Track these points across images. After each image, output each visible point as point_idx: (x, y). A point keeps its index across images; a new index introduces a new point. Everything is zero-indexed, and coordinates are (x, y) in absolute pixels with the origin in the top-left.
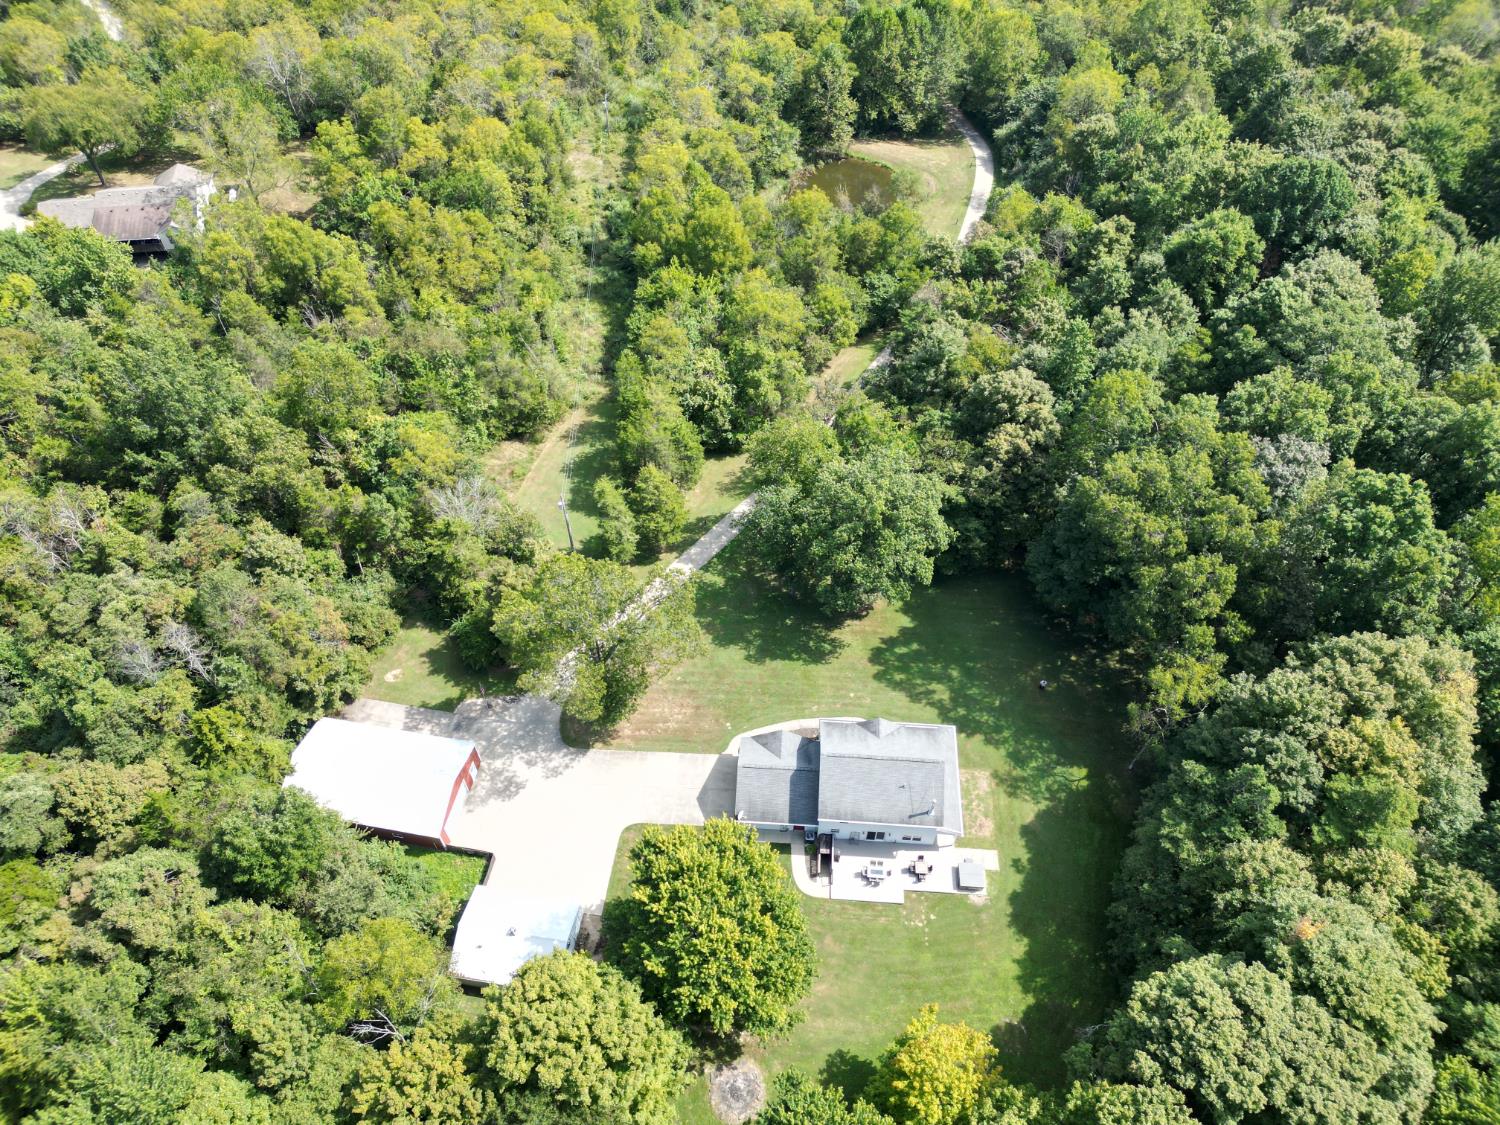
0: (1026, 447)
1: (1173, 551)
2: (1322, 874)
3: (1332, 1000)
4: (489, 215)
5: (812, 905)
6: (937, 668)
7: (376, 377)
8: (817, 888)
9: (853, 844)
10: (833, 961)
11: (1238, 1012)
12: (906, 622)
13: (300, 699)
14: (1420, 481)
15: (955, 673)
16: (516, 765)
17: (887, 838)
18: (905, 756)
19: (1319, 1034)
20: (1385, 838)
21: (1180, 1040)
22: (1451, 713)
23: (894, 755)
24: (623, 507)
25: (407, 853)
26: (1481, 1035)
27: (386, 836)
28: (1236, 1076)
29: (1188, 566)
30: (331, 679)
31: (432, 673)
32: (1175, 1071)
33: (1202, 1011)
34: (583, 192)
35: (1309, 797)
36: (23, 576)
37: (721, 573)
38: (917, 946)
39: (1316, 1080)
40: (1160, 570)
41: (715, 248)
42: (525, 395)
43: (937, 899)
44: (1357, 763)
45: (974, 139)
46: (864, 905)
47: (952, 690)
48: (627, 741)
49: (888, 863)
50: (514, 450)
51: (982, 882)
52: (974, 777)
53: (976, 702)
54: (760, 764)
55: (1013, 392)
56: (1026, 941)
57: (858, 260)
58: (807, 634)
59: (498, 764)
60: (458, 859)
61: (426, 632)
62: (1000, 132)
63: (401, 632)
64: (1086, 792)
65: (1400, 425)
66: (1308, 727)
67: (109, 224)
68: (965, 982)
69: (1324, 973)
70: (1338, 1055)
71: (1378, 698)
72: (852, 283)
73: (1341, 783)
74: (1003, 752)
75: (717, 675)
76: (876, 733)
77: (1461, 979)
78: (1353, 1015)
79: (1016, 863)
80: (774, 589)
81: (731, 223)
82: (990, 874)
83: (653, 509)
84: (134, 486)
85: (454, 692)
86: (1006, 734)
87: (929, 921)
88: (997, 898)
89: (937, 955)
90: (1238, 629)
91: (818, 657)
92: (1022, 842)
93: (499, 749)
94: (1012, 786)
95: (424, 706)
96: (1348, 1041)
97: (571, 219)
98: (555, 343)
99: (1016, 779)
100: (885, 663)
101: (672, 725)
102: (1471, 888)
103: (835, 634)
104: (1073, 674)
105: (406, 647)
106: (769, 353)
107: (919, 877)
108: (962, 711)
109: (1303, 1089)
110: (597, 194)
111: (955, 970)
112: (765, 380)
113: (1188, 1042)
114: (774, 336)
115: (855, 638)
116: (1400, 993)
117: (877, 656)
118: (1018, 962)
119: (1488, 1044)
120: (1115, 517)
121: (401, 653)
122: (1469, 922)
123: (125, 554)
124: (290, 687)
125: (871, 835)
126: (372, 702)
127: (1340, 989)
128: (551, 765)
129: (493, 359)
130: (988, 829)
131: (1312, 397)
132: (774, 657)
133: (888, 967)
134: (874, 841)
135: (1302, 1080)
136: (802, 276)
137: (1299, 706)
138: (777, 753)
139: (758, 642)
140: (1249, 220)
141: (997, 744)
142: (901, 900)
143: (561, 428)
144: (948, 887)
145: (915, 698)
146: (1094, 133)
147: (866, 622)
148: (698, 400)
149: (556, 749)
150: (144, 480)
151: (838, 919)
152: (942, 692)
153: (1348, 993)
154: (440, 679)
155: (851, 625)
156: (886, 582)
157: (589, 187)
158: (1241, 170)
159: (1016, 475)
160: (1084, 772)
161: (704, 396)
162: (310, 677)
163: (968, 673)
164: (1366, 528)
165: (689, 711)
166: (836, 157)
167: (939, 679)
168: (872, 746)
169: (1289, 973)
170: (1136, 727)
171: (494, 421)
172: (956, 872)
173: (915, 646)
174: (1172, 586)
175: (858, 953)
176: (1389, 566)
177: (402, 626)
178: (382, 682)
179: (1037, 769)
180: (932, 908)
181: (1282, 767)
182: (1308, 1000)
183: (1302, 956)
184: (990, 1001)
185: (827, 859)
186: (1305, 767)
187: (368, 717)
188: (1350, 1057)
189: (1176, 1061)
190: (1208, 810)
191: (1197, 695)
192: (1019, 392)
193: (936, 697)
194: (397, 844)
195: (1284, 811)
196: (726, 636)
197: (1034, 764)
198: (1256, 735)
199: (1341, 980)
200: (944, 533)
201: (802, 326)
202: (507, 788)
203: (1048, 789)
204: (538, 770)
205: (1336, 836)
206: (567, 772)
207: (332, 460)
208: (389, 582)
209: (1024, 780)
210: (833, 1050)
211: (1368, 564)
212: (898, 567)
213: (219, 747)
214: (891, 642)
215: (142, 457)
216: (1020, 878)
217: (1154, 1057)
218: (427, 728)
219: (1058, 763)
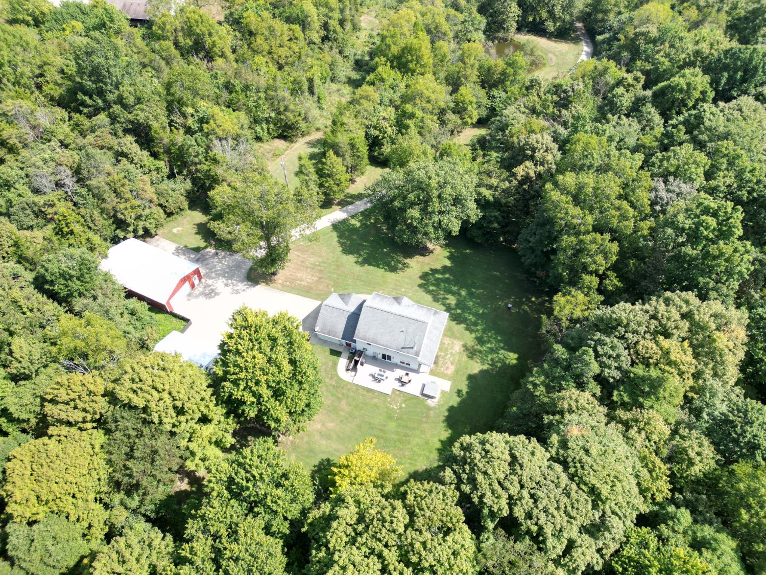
0: (532, 174)
1: (582, 228)
2: (610, 418)
3: (572, 470)
4: (303, 30)
5: (340, 384)
6: (455, 288)
7: (217, 91)
8: (347, 376)
9: (373, 359)
10: (342, 413)
11: (509, 459)
12: (448, 263)
13: (121, 224)
14: (739, 207)
15: (463, 293)
16: (219, 284)
17: (393, 361)
18: (410, 316)
19: (557, 486)
20: (655, 406)
21: (470, 464)
22: (721, 346)
23: (403, 314)
24: (312, 170)
25: (150, 310)
26: (670, 523)
27: (141, 298)
28: (493, 492)
29: (588, 238)
30: (138, 218)
31: (196, 233)
32: (463, 483)
33: (487, 452)
34: (363, 35)
35: (617, 374)
36: (16, 141)
37: (360, 221)
38: (390, 418)
39: (545, 510)
40: (573, 239)
41: (411, 62)
42: (291, 116)
43: (410, 397)
44: (651, 361)
45: (586, 42)
46: (369, 390)
47: (458, 300)
48: (279, 286)
49: (388, 373)
50: (280, 144)
51: (438, 396)
52: (453, 343)
53: (469, 308)
54: (335, 306)
55: (536, 145)
56: (450, 431)
57: (489, 81)
58: (392, 258)
59: (210, 282)
60: (174, 319)
61: (200, 214)
62: (599, 38)
63: (189, 212)
64: (514, 366)
65: (753, 190)
66: (629, 335)
67: (128, 10)
68: (409, 443)
69: (573, 455)
70: (564, 500)
71: (676, 327)
72: (482, 93)
73: (639, 370)
74: (474, 335)
75: (337, 266)
76: (399, 303)
77: (677, 495)
78: (581, 482)
79: (459, 392)
80: (385, 233)
81: (423, 49)
82: (443, 392)
83: (330, 176)
84: (81, 112)
85: (202, 244)
86: (479, 327)
87: (401, 407)
88: (443, 405)
89: (399, 425)
90: (613, 282)
91: (394, 269)
92: (467, 383)
93: (213, 275)
94: (472, 353)
95: (185, 247)
96: (573, 494)
97: (353, 46)
98: (319, 98)
99: (475, 351)
100: (427, 280)
101: (304, 283)
102: (700, 445)
103: (408, 261)
104: (529, 307)
105: (188, 218)
106: (419, 114)
107: (403, 384)
108: (459, 311)
109: (535, 512)
110: (371, 36)
111: (406, 436)
112: (412, 126)
113: (473, 466)
114: (424, 105)
115: (417, 265)
116: (616, 477)
117: (424, 276)
118: (442, 442)
119: (673, 528)
120: (556, 205)
121: (185, 221)
122: (691, 463)
123: (62, 138)
124: (115, 216)
125: (384, 356)
126: (162, 239)
127: (578, 465)
128: (236, 288)
129: (276, 91)
130: (451, 370)
131: (698, 159)
132: (370, 264)
133: (370, 424)
134: (385, 360)
135: (537, 507)
136: (454, 83)
137: (625, 322)
138: (346, 303)
139: (365, 256)
140: (707, 78)
141: (471, 331)
142: (389, 392)
143: (308, 139)
144: (417, 393)
145: (436, 299)
146: (642, 34)
147: (426, 258)
148: (377, 133)
149: (242, 281)
150: (86, 110)
151: (352, 394)
152: (452, 300)
153: (582, 467)
154: (199, 237)
155: (419, 258)
156: (431, 230)
157: (367, 33)
158: (713, 51)
159: (524, 189)
160: (516, 356)
161: (380, 131)
162: (126, 212)
163: (471, 295)
164: (697, 228)
165: (315, 279)
166: (505, 40)
167: (453, 293)
168: (395, 308)
169: (553, 451)
170: (544, 330)
171: (272, 126)
172: (424, 386)
173: (447, 276)
174: (579, 251)
175: (357, 413)
176: (706, 255)
177: (189, 208)
178: (170, 231)
179: (490, 348)
180: (405, 401)
181: (605, 354)
182: (558, 468)
183: (564, 444)
184: (419, 455)
185: (356, 362)
186: (618, 356)
187: (157, 246)
188: (572, 504)
189: (465, 476)
190: (558, 371)
191: (578, 314)
192: (539, 146)
193: (448, 302)
194: (145, 303)
195: (599, 379)
196: (348, 250)
197: (489, 345)
198: (598, 335)
199: (580, 461)
200: (474, 213)
201: (443, 105)
202: (210, 293)
203: (492, 360)
204: (229, 289)
205: (626, 399)
206: (242, 293)
207: (178, 121)
208: (188, 185)
209: (480, 352)
210: (325, 457)
211: (695, 252)
212: (440, 222)
213: (66, 229)
214: (435, 271)
215: (86, 98)
216: (458, 399)
217: (455, 472)
218: (183, 257)
219: (503, 348)
